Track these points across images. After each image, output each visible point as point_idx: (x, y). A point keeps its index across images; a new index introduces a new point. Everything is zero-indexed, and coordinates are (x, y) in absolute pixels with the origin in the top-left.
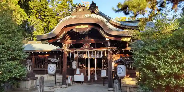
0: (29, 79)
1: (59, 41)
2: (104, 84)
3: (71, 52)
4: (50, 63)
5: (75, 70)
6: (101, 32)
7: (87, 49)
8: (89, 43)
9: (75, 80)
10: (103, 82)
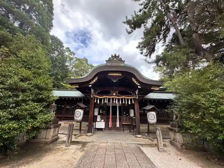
0: (52, 126)
1: (91, 86)
2: (124, 130)
3: (99, 98)
4: (78, 109)
5: (96, 116)
6: (133, 80)
7: (114, 96)
8: (117, 91)
9: (97, 127)
10: (122, 129)
